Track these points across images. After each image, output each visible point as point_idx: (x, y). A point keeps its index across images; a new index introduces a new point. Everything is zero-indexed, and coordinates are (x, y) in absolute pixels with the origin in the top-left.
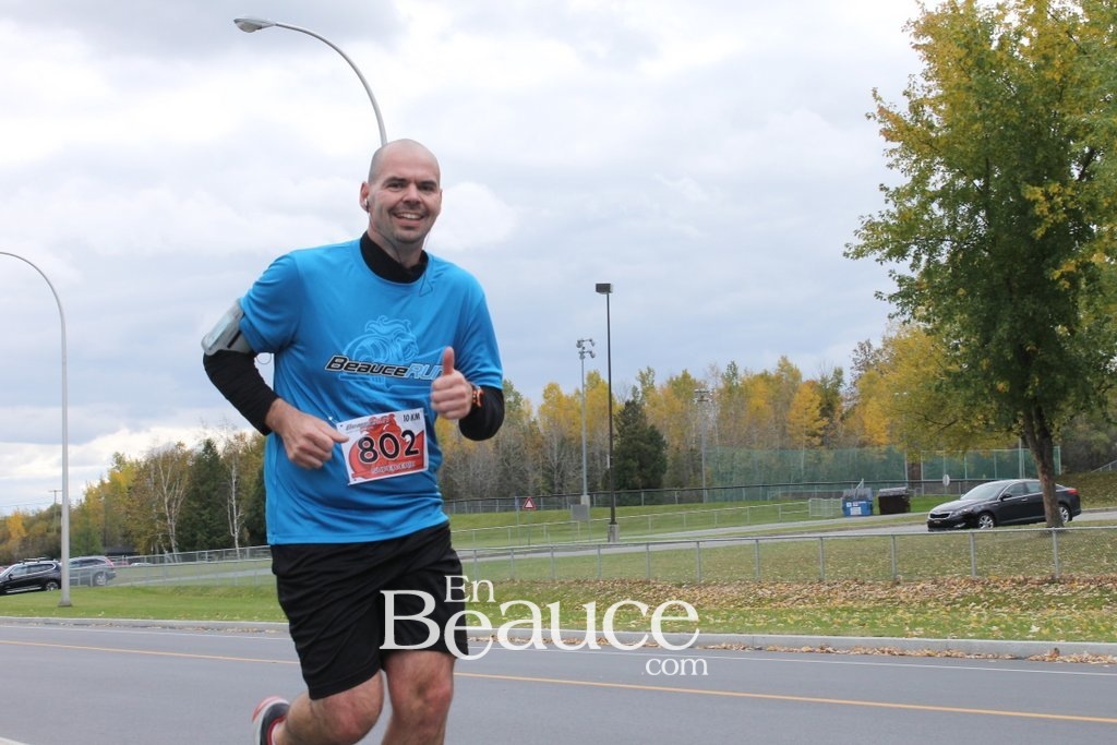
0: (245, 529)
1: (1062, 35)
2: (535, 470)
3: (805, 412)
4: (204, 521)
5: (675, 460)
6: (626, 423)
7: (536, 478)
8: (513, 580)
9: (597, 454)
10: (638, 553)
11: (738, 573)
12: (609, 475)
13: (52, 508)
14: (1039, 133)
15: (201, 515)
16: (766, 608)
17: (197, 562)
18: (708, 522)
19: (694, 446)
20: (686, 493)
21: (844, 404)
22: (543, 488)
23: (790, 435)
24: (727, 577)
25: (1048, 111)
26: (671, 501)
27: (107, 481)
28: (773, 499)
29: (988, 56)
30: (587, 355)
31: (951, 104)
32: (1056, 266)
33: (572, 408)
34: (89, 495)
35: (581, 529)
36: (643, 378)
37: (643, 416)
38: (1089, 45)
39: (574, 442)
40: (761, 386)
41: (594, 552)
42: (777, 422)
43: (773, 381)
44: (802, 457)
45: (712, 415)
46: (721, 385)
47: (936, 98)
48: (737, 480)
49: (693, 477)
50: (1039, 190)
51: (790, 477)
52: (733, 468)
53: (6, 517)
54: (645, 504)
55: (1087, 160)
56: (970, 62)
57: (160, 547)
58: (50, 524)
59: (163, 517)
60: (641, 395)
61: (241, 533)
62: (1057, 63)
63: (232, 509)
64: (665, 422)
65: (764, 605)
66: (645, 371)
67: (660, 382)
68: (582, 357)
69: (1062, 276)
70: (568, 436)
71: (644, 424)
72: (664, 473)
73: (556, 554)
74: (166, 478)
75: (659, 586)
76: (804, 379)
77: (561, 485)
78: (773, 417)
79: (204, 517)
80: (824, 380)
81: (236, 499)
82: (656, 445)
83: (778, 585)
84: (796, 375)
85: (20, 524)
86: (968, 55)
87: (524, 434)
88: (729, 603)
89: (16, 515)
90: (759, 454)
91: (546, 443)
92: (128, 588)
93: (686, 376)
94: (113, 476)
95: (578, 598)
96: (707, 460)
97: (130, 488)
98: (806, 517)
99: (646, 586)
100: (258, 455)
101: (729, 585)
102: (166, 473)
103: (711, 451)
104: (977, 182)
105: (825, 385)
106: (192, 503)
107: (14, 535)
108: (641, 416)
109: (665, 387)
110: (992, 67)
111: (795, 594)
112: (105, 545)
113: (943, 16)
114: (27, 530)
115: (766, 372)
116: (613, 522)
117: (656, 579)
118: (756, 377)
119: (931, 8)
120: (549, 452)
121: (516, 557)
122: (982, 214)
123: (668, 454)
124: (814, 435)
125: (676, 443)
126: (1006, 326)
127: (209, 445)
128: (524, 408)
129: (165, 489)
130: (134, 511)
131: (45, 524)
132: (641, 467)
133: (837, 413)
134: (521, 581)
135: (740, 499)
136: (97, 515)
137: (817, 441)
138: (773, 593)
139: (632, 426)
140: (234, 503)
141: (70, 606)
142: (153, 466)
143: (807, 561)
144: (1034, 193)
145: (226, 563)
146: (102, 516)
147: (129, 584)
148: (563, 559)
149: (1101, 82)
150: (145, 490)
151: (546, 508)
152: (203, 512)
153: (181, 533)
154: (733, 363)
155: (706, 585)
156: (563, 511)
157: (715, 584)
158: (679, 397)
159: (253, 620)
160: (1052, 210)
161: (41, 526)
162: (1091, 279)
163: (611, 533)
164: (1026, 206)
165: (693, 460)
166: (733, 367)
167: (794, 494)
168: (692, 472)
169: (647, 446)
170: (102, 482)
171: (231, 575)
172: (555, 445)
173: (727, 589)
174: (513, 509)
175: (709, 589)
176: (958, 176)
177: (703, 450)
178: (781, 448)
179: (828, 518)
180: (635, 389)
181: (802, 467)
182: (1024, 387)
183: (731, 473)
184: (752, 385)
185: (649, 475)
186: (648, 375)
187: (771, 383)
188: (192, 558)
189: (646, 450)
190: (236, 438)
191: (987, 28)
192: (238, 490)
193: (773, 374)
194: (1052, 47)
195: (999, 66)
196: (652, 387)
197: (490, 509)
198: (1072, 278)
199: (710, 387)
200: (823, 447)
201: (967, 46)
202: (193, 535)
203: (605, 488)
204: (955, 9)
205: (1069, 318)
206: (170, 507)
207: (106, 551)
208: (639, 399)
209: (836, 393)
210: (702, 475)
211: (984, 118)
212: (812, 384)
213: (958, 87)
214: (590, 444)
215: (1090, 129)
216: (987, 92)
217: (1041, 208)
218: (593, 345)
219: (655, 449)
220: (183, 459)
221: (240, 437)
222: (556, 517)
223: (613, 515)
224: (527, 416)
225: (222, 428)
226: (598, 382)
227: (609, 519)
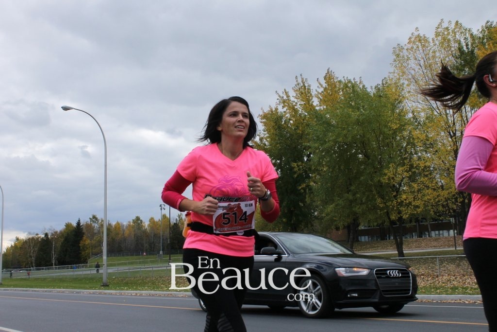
0: (57, 261)
1: (302, 121)
2: (146, 243)
6: (174, 230)
7: (146, 245)
8: (140, 277)
9: (165, 239)
12: (169, 245)
14: (295, 147)
17: (41, 271)
22: (148, 249)
25: (298, 142)
27: (13, 245)
29: (282, 125)
30: (163, 209)
31: (272, 139)
32: (300, 186)
33: (158, 225)
34: (7, 250)
35: (160, 261)
38: (309, 124)
39: (158, 235)
41: (165, 268)
47: (267, 137)
50: (295, 164)
54: (180, 254)
55: (309, 156)
56: (276, 127)
57: (29, 266)
59: (31, 257)
61: (55, 262)
62: (300, 128)
63: (52, 254)
68: (161, 210)
69: (302, 188)
70: (156, 233)
71: (180, 230)
73: (154, 269)
74: (32, 245)
77: (154, 248)
79: (44, 257)
81: (54, 251)
86: (276, 125)
87: (143, 232)
91: (150, 235)
92: (20, 278)
94: (15, 244)
95: (160, 282)
97: (20, 248)
100: (61, 238)
102: (32, 243)
104: (278, 161)
106: (40, 252)
108: (178, 228)
110: (283, 129)
112: (12, 265)
113: (268, 114)
116: (170, 259)
119: (265, 111)
120: (150, 238)
121: (142, 270)
122: (279, 170)
126: (285, 202)
127: (46, 235)
129: (32, 248)
130: (22, 255)
134: (143, 277)
139: (176, 230)
141: (2, 284)
142: (28, 241)
144: (294, 165)
145: (51, 271)
146: (11, 256)
147: (20, 277)
148: (155, 270)
149: (313, 134)
150: (25, 248)
151: (149, 255)
152: (44, 255)
153: (36, 261)
156: (155, 256)
160: (299, 170)
162: (310, 189)
163: (169, 262)
164: (292, 169)
170: (12, 246)
172: (152, 236)
174: (139, 255)
176: (273, 159)
180: (177, 219)
182: (291, 221)
188: (40, 269)
190: (54, 232)
191: (281, 117)
192: (55, 249)
194: (299, 124)
195: (284, 128)
196: (181, 219)
197: (132, 255)
198: (304, 189)
201: (275, 122)
202: (40, 262)
203: (167, 249)
204: (272, 112)
205: (304, 202)
206: (33, 254)
207: (13, 267)
208: (178, 222)
211: (280, 143)
213: (273, 134)
214: (163, 236)
215: (310, 147)
216: (281, 135)
217: (296, 169)
220: (38, 239)
221: (56, 232)
222: (152, 258)
223: (170, 257)
224: (144, 227)
225: (50, 229)
226: (166, 216)
227: (169, 258)
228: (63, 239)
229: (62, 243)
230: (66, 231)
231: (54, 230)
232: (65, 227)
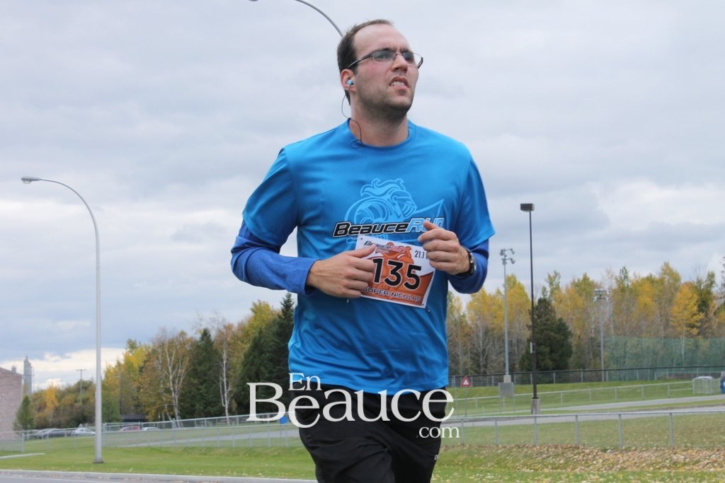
0: (234, 401)
2: (465, 354)
3: (684, 307)
4: (201, 394)
5: (578, 346)
6: (539, 317)
7: (465, 361)
8: (463, 445)
9: (514, 341)
10: (563, 423)
11: (651, 440)
12: (525, 358)
13: (79, 383)
15: (199, 389)
16: (680, 470)
17: (196, 427)
18: (609, 397)
19: (593, 336)
20: (588, 374)
21: (715, 302)
22: (471, 369)
23: (673, 327)
24: (644, 444)
26: (578, 380)
27: (122, 362)
28: (659, 379)
30: (508, 262)
33: (494, 304)
34: (108, 372)
35: (506, 402)
36: (551, 280)
37: (552, 311)
39: (495, 332)
40: (647, 287)
41: (530, 421)
42: (661, 316)
43: (657, 282)
44: (683, 345)
45: (607, 309)
46: (615, 286)
48: (629, 363)
49: (593, 360)
51: (672, 361)
52: (625, 353)
53: (42, 391)
54: (557, 382)
57: (165, 415)
58: (77, 396)
59: (168, 391)
60: (549, 293)
61: (229, 405)
63: (223, 384)
64: (570, 316)
65: (679, 468)
66: (552, 274)
67: (565, 283)
68: (504, 262)
70: (490, 327)
71: (555, 316)
72: (570, 357)
74: (171, 359)
75: (587, 451)
76: (683, 281)
77: (486, 367)
78: (658, 312)
79: (201, 391)
80: (699, 282)
81: (227, 377)
82: (564, 335)
83: (690, 451)
84: (676, 277)
85: (54, 397)
87: (456, 325)
88: (649, 466)
89: (51, 390)
90: (648, 342)
91: (473, 332)
92: (146, 448)
93: (586, 279)
94: (127, 357)
95: (519, 460)
96: (604, 346)
97: (140, 368)
98: (689, 394)
99: (576, 451)
100: (242, 342)
101: (647, 450)
102: (171, 355)
103: (607, 339)
105: (700, 286)
106: (192, 379)
107: (48, 404)
108: (551, 311)
109: (570, 287)
111: (705, 459)
112: (121, 413)
114: (59, 400)
115: (651, 276)
116: (535, 397)
117: (584, 445)
118: (643, 279)
120: (475, 339)
121: (465, 424)
123: (573, 341)
124: (692, 326)
125: (578, 332)
127: (205, 334)
128: (456, 305)
129: (170, 368)
130: (146, 386)
131: (74, 395)
132: (552, 352)
133: (710, 309)
134: (470, 446)
135: (632, 379)
136: (114, 389)
137: (695, 331)
138: (685, 459)
139: (544, 319)
140: (225, 380)
141: (102, 462)
142: (160, 350)
143: (709, 430)
145: (219, 429)
146: (119, 389)
147: (144, 445)
150: (154, 369)
152: (200, 387)
153: (182, 404)
154: (624, 268)
155: (628, 450)
156: (488, 387)
157: (635, 450)
158: (581, 295)
159: (259, 476)
161: (69, 397)
163: (534, 406)
165: (593, 347)
166: (624, 271)
167: (676, 375)
168: (591, 356)
169: (557, 335)
171: (230, 438)
172: (481, 335)
173: (645, 454)
175: (630, 453)
177: (602, 340)
178: (664, 337)
179: (708, 395)
180: (544, 290)
181: (683, 353)
183: (624, 357)
184: (641, 286)
185: (558, 358)
186: (555, 278)
187: (656, 285)
188: (191, 424)
189: (555, 339)
190: (225, 327)
192: (228, 369)
193: (656, 276)
196: (558, 288)
199: (606, 287)
200: (700, 337)
202: (193, 406)
203: (522, 369)
206: (174, 383)
207: (123, 417)
208: (548, 296)
209: (709, 293)
210: (600, 359)
212: (690, 285)
214: (509, 333)
218: (513, 253)
219: (563, 338)
220: (185, 344)
221: (229, 327)
222: (483, 393)
223: (535, 392)
224: (458, 310)
225: (214, 320)
226: (514, 283)
227: (532, 394)
228: (247, 346)
229: (246, 356)
230: (256, 325)
231: (224, 320)
232: (251, 314)
